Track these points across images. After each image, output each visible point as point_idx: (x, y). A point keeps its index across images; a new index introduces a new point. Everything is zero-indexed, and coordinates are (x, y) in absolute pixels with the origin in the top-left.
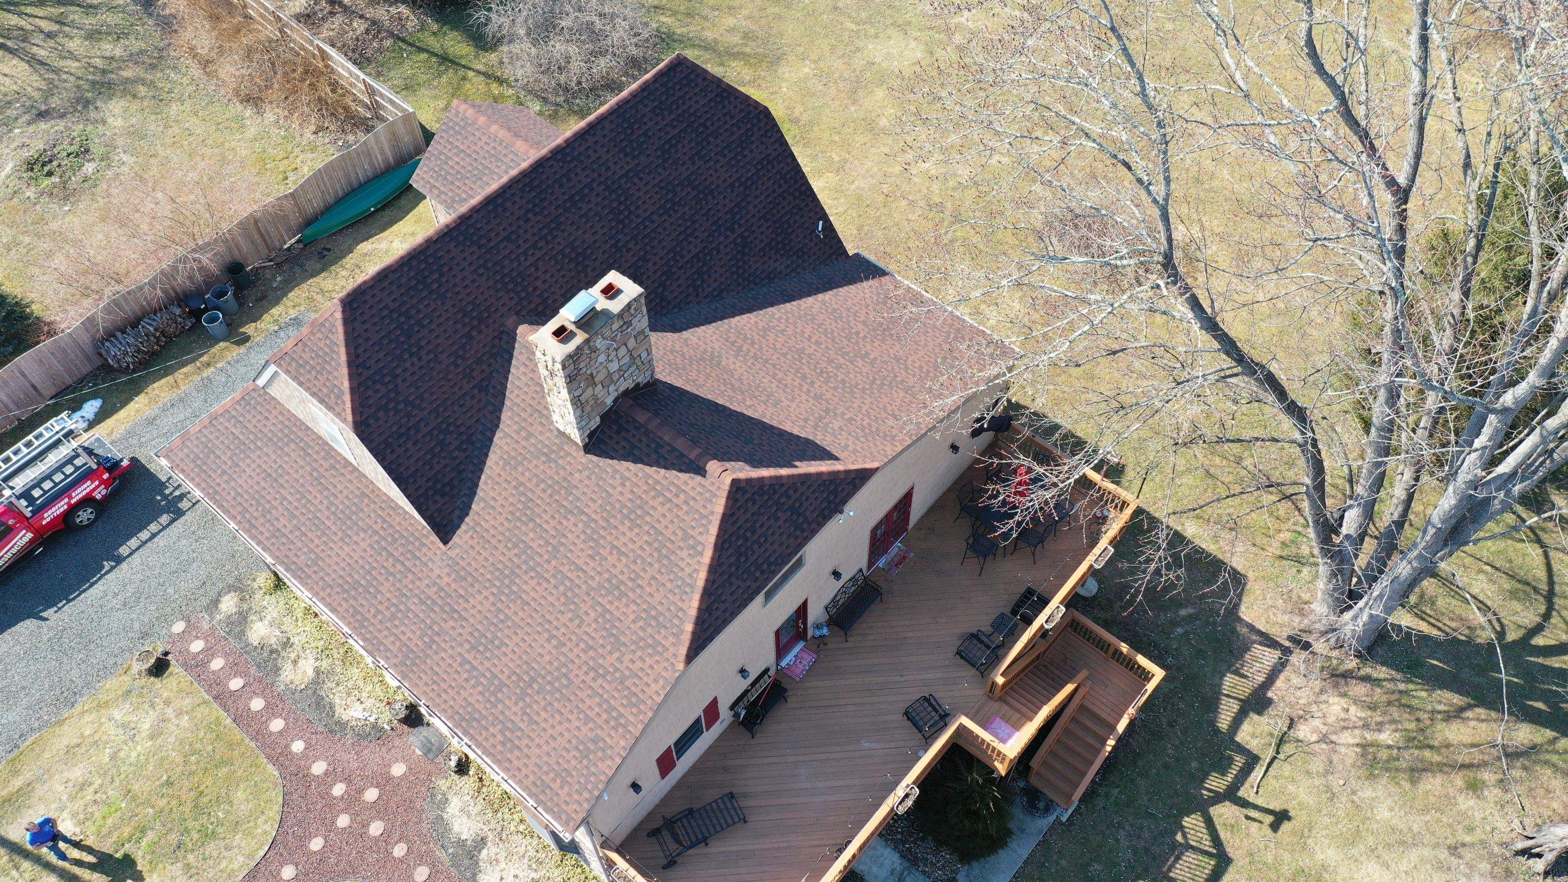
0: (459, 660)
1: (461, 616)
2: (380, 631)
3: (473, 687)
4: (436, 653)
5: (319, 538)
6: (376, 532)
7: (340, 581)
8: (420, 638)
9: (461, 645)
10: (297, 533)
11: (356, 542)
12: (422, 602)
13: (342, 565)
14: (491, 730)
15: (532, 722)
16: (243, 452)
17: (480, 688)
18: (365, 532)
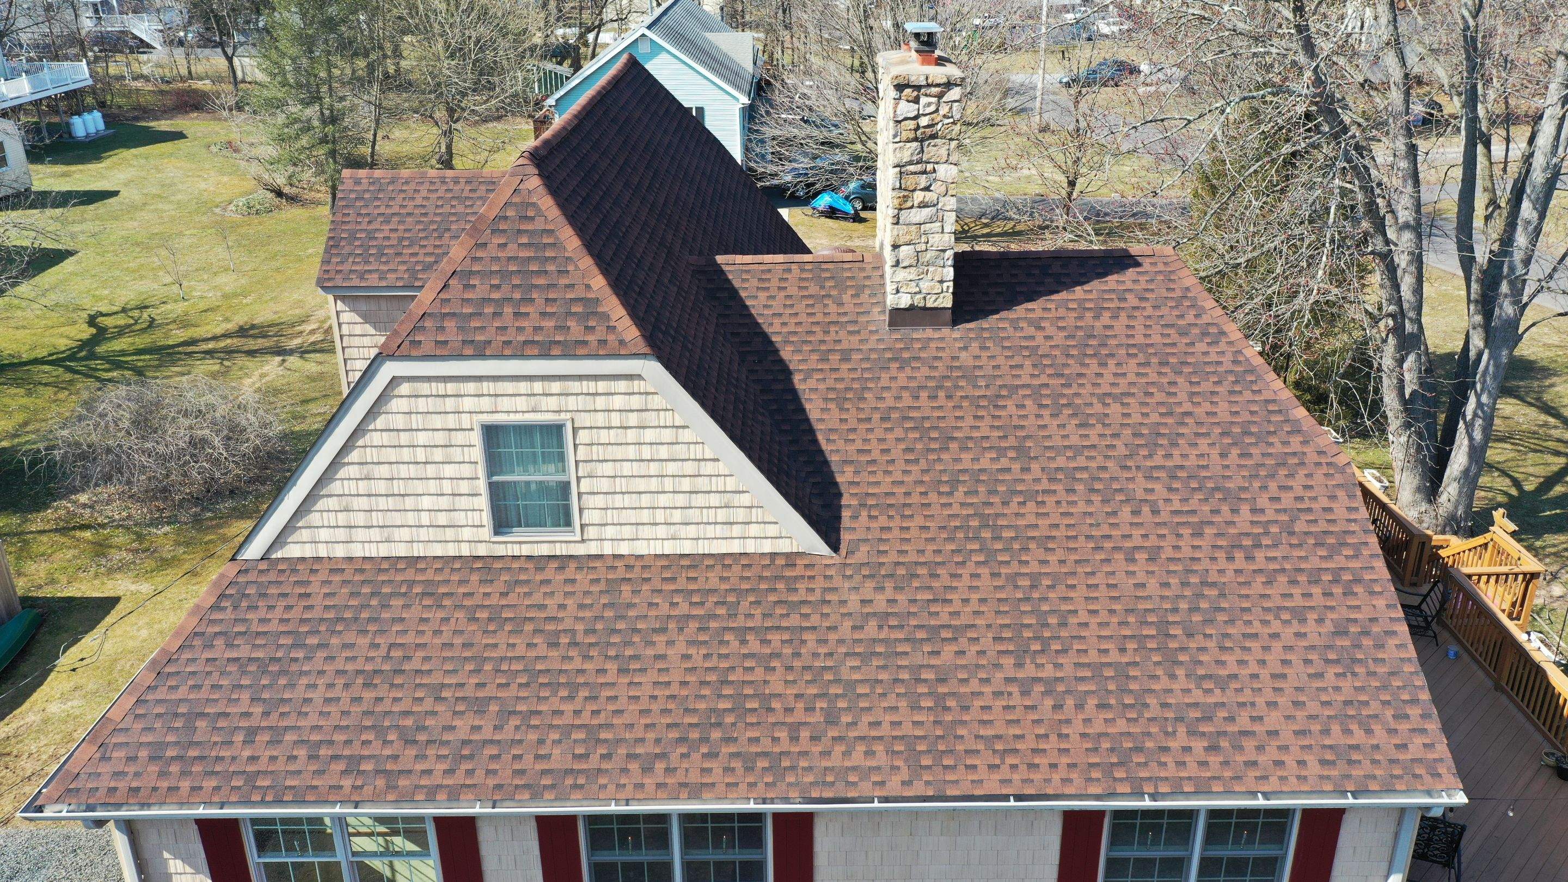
0: (1014, 689)
1: (955, 628)
2: (826, 754)
3: (1079, 707)
4: (966, 708)
5: (571, 698)
6: (689, 617)
7: (673, 734)
8: (915, 708)
9: (997, 666)
10: (514, 721)
11: (658, 657)
12: (866, 657)
13: (655, 707)
14: (1172, 744)
15: (1224, 684)
16: (282, 672)
17: (1092, 702)
18: (663, 630)
